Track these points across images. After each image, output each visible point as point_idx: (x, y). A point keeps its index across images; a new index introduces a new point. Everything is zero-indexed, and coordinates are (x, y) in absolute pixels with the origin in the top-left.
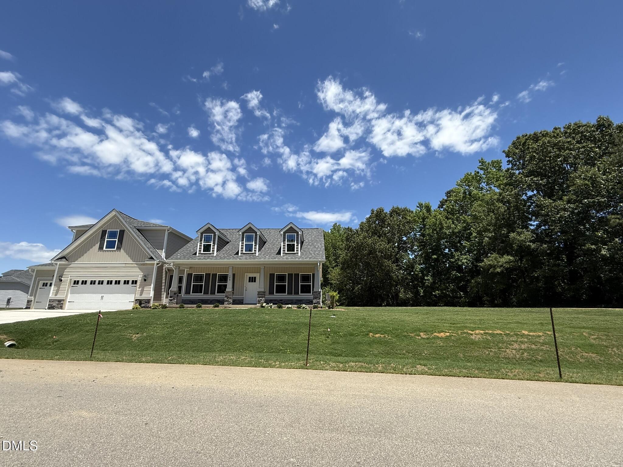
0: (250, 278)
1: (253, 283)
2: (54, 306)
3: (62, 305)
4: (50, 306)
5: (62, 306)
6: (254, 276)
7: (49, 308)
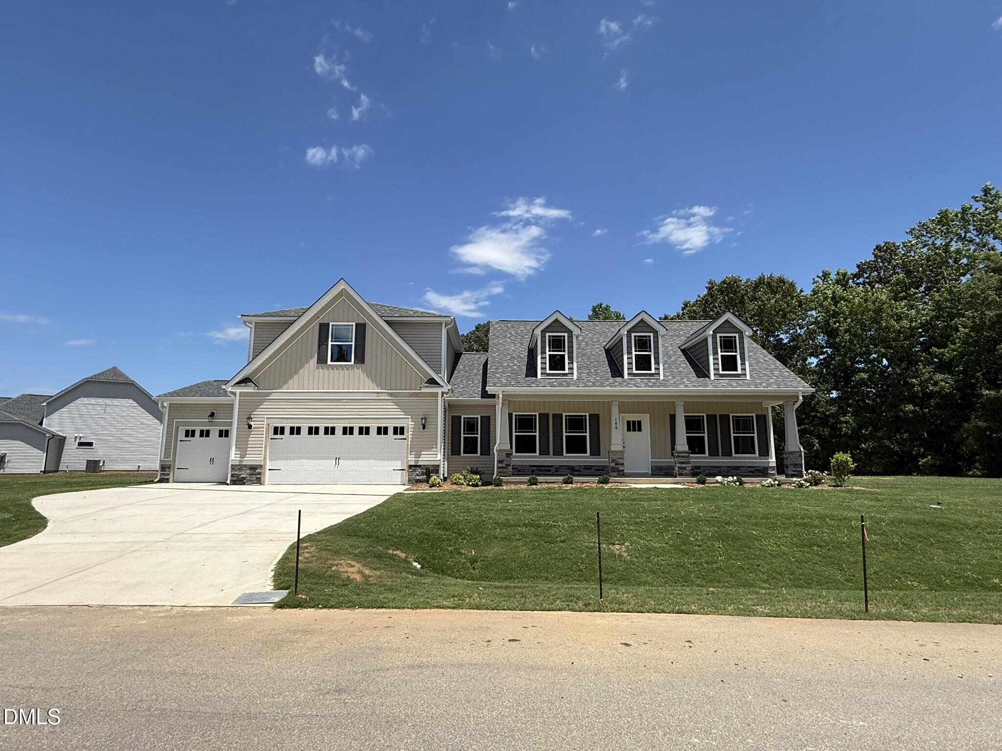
0: (628, 422)
1: (637, 433)
2: (244, 478)
3: (259, 476)
4: (235, 479)
5: (260, 478)
6: (637, 419)
7: (234, 483)
